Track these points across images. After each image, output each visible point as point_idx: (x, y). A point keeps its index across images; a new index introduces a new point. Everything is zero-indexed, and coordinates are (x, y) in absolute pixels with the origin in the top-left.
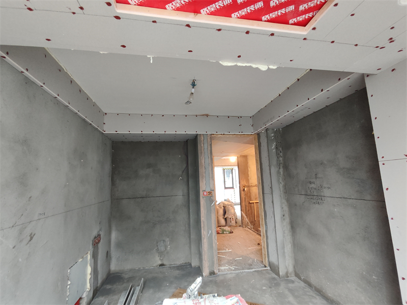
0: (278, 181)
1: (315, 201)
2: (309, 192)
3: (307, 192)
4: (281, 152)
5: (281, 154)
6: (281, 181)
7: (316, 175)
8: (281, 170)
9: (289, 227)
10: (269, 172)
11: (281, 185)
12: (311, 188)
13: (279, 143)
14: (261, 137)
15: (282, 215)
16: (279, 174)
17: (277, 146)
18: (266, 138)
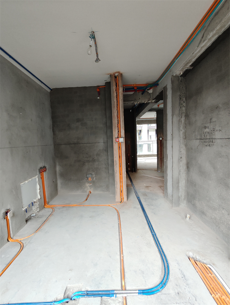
0: (179, 128)
1: (206, 144)
2: (203, 136)
3: (201, 136)
4: (184, 102)
5: (184, 104)
6: (181, 128)
7: (211, 119)
8: (183, 119)
9: (185, 167)
10: (171, 121)
11: (181, 132)
12: (206, 132)
13: (183, 93)
14: (168, 90)
15: (180, 158)
16: (181, 123)
17: (181, 97)
18: (171, 89)
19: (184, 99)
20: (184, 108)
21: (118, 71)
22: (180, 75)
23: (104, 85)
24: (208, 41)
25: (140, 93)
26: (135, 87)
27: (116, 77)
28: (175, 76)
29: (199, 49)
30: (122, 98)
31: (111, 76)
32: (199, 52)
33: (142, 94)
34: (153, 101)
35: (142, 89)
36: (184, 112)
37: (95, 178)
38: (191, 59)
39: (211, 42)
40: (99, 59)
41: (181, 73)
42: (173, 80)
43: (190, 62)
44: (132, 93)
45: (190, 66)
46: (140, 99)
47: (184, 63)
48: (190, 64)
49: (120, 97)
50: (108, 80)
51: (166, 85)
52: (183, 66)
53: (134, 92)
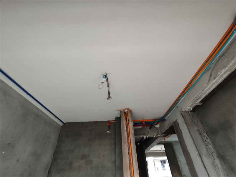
13: (201, 128)
14: (179, 125)
17: (200, 132)
18: (185, 124)
19: (205, 135)
20: (211, 146)
21: (128, 108)
23: (114, 120)
24: (220, 78)
25: (148, 128)
26: (143, 122)
27: (126, 113)
28: (184, 112)
29: (210, 85)
30: (132, 133)
31: (121, 112)
32: (210, 88)
33: (150, 128)
35: (150, 124)
36: (214, 151)
38: (201, 96)
39: (222, 79)
40: (110, 97)
41: (190, 109)
42: (183, 115)
43: (200, 99)
44: (140, 127)
45: (200, 102)
46: (148, 133)
47: (193, 100)
48: (200, 100)
49: (130, 131)
50: (119, 116)
51: (175, 120)
52: (193, 102)
53: (142, 127)
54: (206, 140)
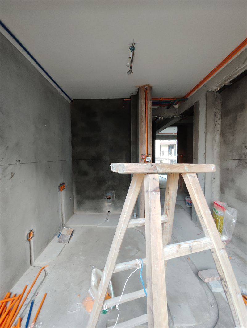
0: (213, 147)
2: (243, 157)
3: (241, 157)
4: (219, 119)
5: (219, 122)
6: (215, 147)
8: (218, 138)
9: (218, 189)
10: (204, 139)
11: (215, 152)
12: (246, 153)
13: (218, 110)
14: (200, 106)
15: (213, 178)
16: (215, 141)
17: (216, 114)
18: (205, 106)
19: (219, 116)
20: (219, 126)
21: (148, 84)
22: (217, 90)
26: (161, 101)
28: (210, 92)
29: (245, 65)
31: (139, 88)
32: (244, 68)
33: (167, 108)
34: (179, 116)
36: (219, 129)
37: (115, 197)
38: (233, 75)
40: (131, 71)
41: (217, 89)
42: (207, 95)
44: (157, 107)
45: (230, 82)
46: (165, 113)
47: (224, 79)
48: (230, 80)
50: (135, 93)
51: (198, 100)
52: (222, 81)
54: (218, 120)
